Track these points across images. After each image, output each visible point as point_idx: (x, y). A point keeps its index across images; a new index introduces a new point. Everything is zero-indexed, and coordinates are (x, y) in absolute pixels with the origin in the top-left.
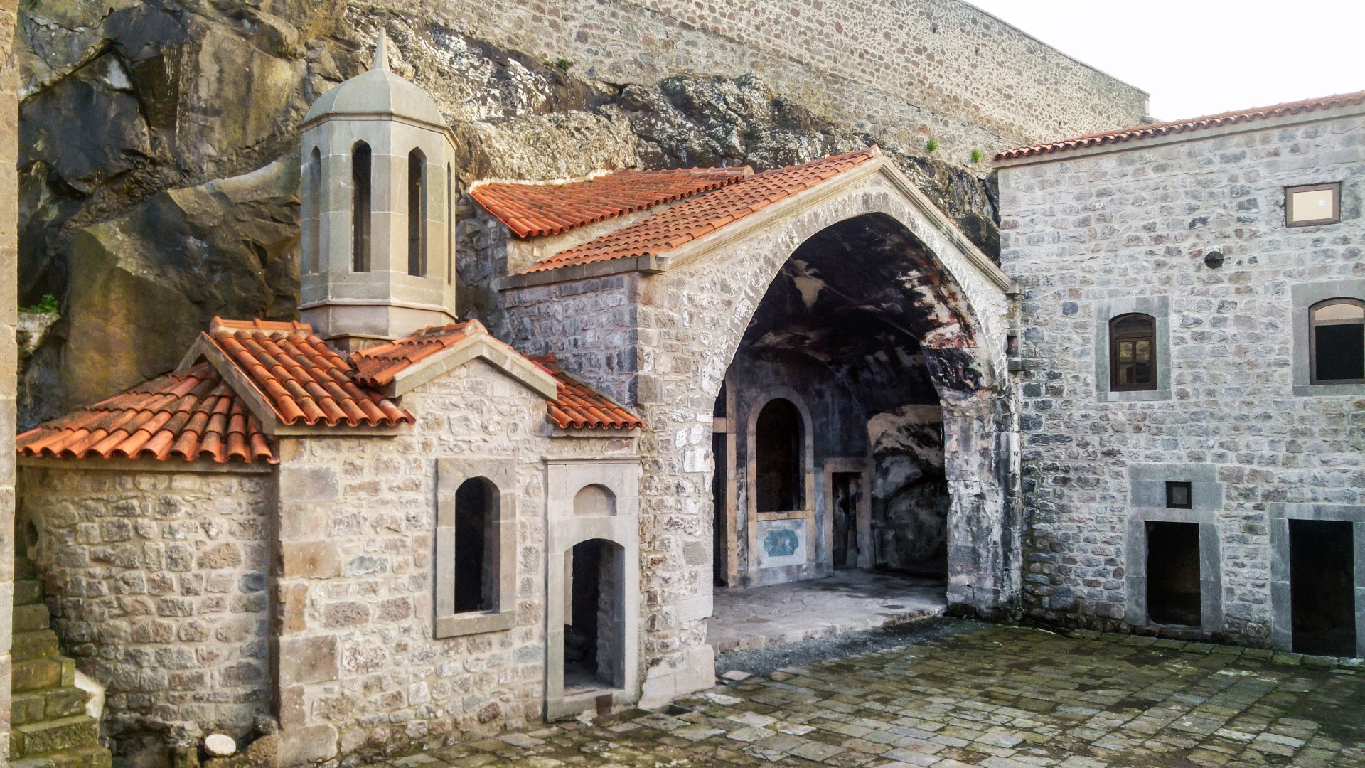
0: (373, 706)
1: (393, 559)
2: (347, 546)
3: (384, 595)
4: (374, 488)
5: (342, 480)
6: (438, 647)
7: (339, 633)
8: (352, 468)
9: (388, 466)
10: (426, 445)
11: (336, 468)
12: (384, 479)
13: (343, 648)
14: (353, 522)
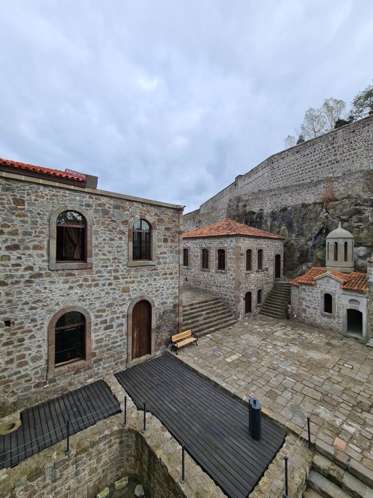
0: (312, 319)
1: (314, 302)
2: (308, 298)
3: (313, 306)
4: (312, 292)
5: (307, 290)
6: (322, 316)
7: (307, 309)
8: (308, 289)
9: (313, 289)
10: (320, 288)
11: (306, 288)
12: (313, 291)
13: (307, 311)
14: (309, 296)
